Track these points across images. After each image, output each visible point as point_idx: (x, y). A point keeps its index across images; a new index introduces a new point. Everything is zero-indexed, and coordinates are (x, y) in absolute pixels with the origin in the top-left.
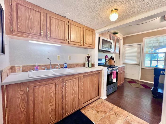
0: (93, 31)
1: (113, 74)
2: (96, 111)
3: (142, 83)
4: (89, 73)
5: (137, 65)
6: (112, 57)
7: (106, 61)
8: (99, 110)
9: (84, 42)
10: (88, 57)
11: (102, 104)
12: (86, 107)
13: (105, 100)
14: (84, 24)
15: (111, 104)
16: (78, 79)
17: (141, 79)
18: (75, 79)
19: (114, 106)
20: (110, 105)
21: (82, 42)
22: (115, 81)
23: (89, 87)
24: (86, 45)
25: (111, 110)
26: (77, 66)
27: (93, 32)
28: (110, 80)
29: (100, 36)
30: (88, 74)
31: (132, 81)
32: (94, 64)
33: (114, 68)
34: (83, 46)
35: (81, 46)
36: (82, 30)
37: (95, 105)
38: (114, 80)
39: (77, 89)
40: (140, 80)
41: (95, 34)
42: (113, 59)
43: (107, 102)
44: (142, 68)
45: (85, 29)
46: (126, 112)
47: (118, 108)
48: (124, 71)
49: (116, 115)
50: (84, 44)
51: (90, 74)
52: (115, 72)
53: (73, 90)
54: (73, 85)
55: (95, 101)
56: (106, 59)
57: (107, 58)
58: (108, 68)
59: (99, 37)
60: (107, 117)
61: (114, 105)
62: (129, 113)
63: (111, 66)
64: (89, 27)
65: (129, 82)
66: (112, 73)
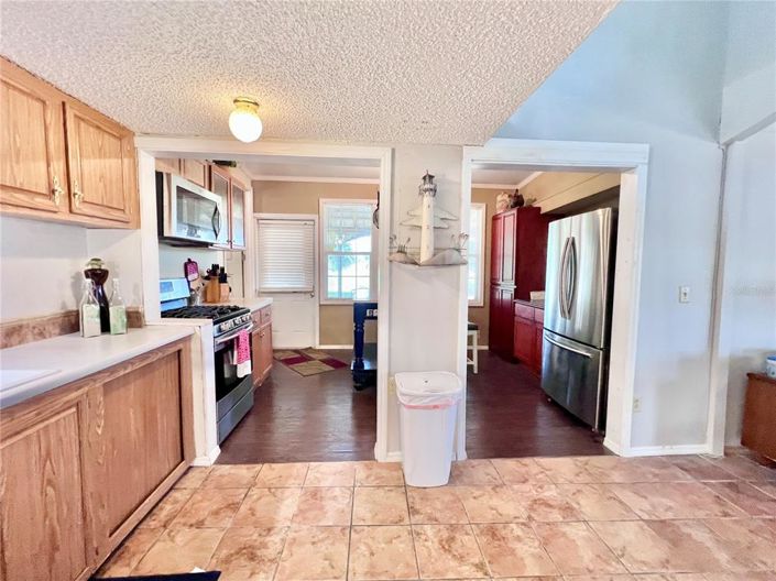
0: (122, 134)
1: (238, 346)
2: (191, 525)
3: (325, 357)
4: (132, 364)
5: (305, 293)
6: (215, 267)
7: (191, 290)
8: (203, 514)
9: (69, 194)
10: (98, 276)
11: (210, 486)
12: (127, 544)
13: (215, 463)
14: (63, 87)
15: (243, 466)
16: (74, 409)
17: (320, 344)
18: (53, 420)
19: (258, 467)
20: (243, 472)
21: (61, 189)
22: (248, 371)
23: (133, 434)
24: (87, 210)
25: (251, 485)
26: (15, 338)
27: (125, 141)
28: (227, 374)
29: (164, 169)
30: (126, 369)
31: (297, 356)
32: (137, 312)
33: (238, 319)
34: (64, 216)
35: (55, 212)
36: (53, 117)
37: (178, 506)
38: (244, 369)
39: (76, 470)
40: (318, 347)
41: (133, 154)
42: (223, 278)
43: (226, 469)
44: (320, 305)
45: (76, 116)
46: (299, 465)
47: (274, 465)
48: (270, 325)
49: (273, 490)
50: (76, 203)
51: (138, 365)
52: (243, 334)
53: (50, 482)
54: (48, 454)
55: (171, 489)
56: (190, 278)
57: (196, 275)
58: (215, 323)
59: (159, 176)
60: (245, 518)
61: (257, 463)
62: (307, 464)
63: (224, 313)
64: (101, 110)
65: (289, 362)
66: (232, 340)
